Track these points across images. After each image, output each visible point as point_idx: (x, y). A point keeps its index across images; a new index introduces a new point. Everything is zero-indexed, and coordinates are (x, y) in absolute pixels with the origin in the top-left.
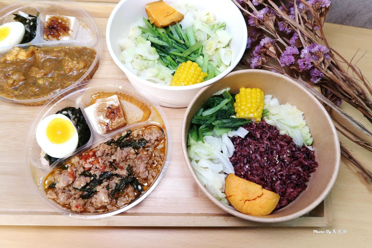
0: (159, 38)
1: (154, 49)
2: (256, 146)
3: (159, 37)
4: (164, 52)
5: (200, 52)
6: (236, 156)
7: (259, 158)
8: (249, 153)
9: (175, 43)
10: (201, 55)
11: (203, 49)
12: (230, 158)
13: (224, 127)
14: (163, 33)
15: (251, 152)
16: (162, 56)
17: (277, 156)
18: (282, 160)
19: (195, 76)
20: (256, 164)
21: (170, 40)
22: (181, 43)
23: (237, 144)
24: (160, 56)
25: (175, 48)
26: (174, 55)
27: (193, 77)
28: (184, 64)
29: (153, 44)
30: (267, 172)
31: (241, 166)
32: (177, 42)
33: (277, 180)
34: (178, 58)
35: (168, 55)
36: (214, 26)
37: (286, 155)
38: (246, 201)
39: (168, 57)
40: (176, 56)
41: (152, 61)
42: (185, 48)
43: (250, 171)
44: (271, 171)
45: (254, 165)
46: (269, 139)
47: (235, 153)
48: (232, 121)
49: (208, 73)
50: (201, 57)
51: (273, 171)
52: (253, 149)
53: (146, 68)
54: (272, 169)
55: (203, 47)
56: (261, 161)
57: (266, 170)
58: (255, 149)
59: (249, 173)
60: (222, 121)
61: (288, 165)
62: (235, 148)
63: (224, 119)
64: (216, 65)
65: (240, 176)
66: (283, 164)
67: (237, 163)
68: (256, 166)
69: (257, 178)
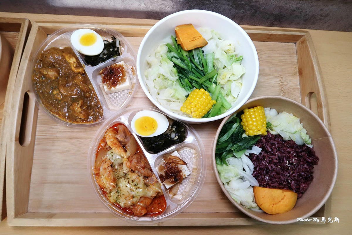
0: (182, 60)
1: (175, 70)
2: (270, 158)
3: (182, 58)
4: (183, 74)
5: (214, 79)
6: (256, 171)
7: (274, 167)
8: (266, 165)
9: (194, 69)
10: (214, 82)
11: (218, 77)
12: (252, 174)
13: (240, 149)
14: (186, 55)
15: (267, 164)
16: (181, 77)
17: (287, 162)
18: (292, 164)
19: (204, 104)
20: (274, 173)
21: (190, 64)
22: (199, 69)
23: (254, 160)
24: (180, 77)
25: (194, 73)
26: (192, 79)
27: (203, 105)
28: (197, 90)
29: (175, 65)
30: (283, 177)
31: (262, 178)
32: (196, 67)
33: (292, 181)
34: (194, 82)
35: (186, 77)
36: (232, 56)
37: (294, 159)
38: (273, 205)
39: (186, 80)
40: (193, 80)
41: (172, 81)
42: (202, 74)
43: (270, 180)
44: (285, 175)
45: (272, 175)
46: (278, 149)
47: (255, 168)
48: (246, 142)
49: (217, 101)
50: (214, 85)
51: (287, 175)
52: (268, 161)
53: (166, 88)
54: (286, 173)
55: (218, 75)
56: (276, 169)
57: (282, 176)
58: (269, 161)
59: (270, 182)
60: (238, 144)
61: (297, 167)
62: (254, 164)
63: (239, 142)
64: (226, 93)
65: (264, 186)
66: (293, 167)
67: (259, 176)
68: (273, 174)
69: (276, 184)
